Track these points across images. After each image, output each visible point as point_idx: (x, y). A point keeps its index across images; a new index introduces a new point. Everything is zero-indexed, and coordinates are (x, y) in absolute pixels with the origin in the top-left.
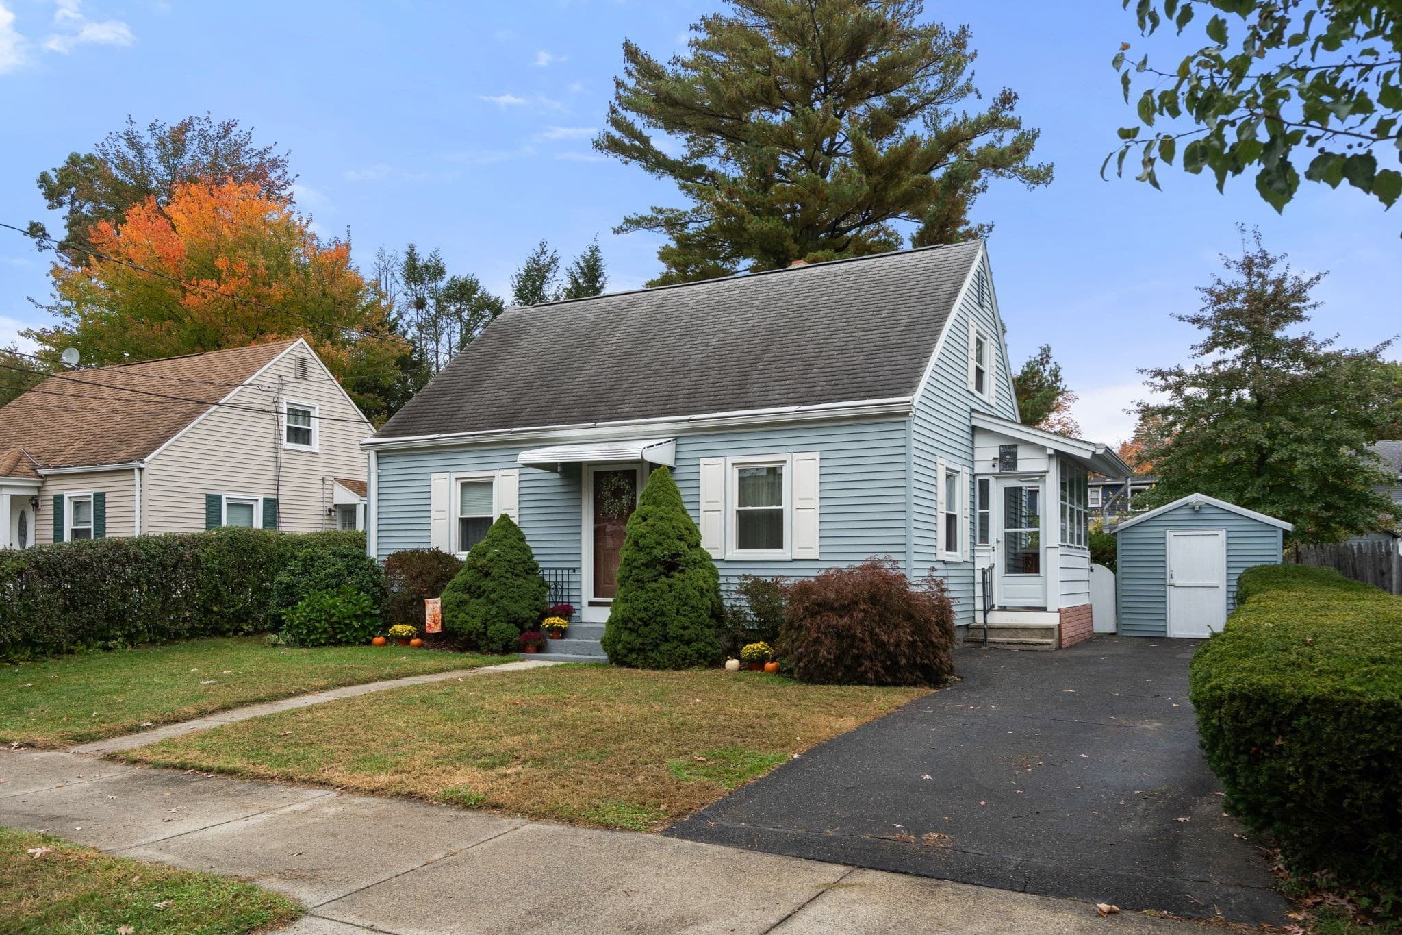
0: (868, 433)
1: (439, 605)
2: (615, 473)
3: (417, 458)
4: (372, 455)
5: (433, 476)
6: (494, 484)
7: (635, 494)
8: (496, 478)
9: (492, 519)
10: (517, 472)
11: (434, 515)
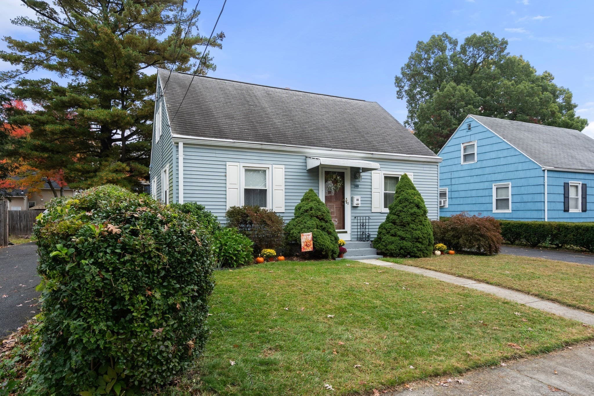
0: (427, 167)
1: (311, 236)
2: (335, 173)
3: (214, 151)
4: (181, 145)
5: (228, 163)
6: (267, 172)
7: (344, 183)
8: (270, 169)
9: (266, 190)
10: (283, 167)
11: (228, 186)
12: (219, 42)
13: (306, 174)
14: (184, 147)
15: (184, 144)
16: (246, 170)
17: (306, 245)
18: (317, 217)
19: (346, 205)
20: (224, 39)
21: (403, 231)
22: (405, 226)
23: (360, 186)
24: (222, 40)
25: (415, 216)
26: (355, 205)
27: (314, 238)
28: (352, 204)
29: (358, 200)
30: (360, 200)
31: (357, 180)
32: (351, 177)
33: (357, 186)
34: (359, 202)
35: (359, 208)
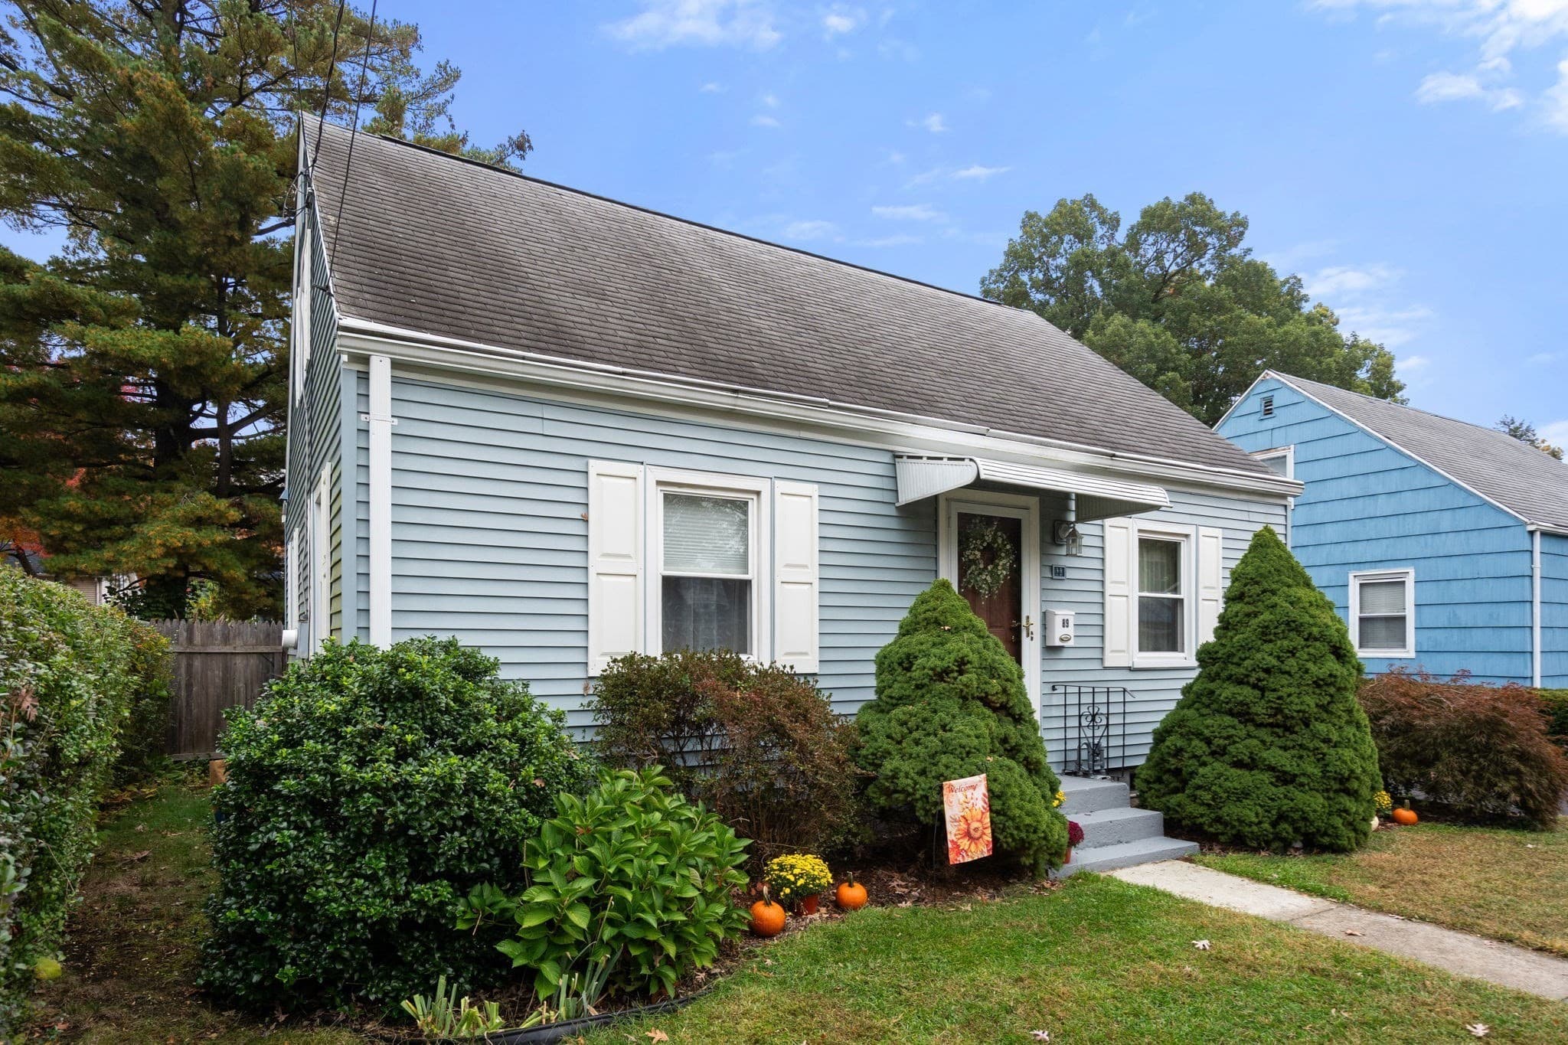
0: (1258, 512)
1: (982, 790)
2: (989, 520)
3: (536, 410)
4: (381, 370)
5: (595, 466)
6: (752, 507)
7: (1018, 560)
8: (765, 496)
9: (746, 584)
10: (813, 490)
11: (595, 563)
12: (514, 161)
13: (893, 524)
14: (395, 381)
15: (396, 365)
16: (669, 499)
17: (967, 834)
18: (986, 701)
19: (1025, 640)
20: (529, 154)
21: (1285, 748)
22: (1289, 729)
23: (1069, 574)
24: (523, 157)
25: (1332, 690)
26: (1058, 643)
27: (996, 796)
28: (1044, 637)
29: (1065, 623)
30: (1071, 624)
31: (1063, 551)
32: (1042, 541)
33: (1059, 572)
34: (1070, 631)
35: (1065, 654)
